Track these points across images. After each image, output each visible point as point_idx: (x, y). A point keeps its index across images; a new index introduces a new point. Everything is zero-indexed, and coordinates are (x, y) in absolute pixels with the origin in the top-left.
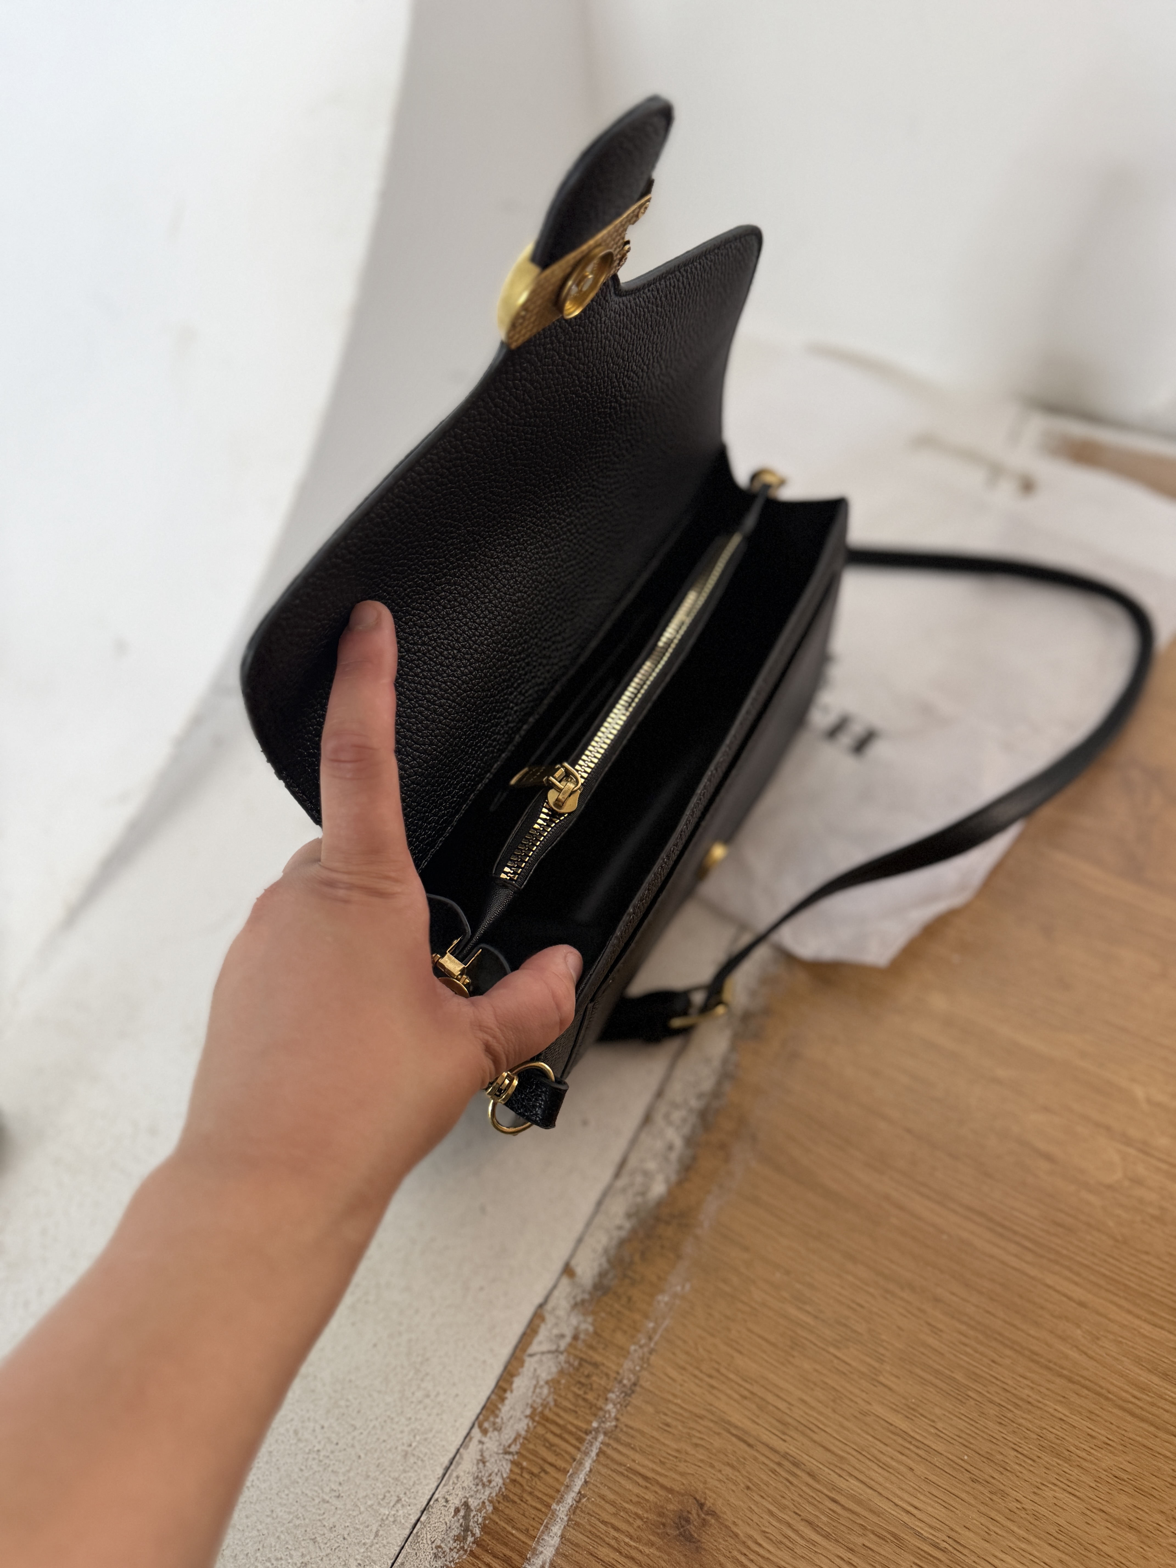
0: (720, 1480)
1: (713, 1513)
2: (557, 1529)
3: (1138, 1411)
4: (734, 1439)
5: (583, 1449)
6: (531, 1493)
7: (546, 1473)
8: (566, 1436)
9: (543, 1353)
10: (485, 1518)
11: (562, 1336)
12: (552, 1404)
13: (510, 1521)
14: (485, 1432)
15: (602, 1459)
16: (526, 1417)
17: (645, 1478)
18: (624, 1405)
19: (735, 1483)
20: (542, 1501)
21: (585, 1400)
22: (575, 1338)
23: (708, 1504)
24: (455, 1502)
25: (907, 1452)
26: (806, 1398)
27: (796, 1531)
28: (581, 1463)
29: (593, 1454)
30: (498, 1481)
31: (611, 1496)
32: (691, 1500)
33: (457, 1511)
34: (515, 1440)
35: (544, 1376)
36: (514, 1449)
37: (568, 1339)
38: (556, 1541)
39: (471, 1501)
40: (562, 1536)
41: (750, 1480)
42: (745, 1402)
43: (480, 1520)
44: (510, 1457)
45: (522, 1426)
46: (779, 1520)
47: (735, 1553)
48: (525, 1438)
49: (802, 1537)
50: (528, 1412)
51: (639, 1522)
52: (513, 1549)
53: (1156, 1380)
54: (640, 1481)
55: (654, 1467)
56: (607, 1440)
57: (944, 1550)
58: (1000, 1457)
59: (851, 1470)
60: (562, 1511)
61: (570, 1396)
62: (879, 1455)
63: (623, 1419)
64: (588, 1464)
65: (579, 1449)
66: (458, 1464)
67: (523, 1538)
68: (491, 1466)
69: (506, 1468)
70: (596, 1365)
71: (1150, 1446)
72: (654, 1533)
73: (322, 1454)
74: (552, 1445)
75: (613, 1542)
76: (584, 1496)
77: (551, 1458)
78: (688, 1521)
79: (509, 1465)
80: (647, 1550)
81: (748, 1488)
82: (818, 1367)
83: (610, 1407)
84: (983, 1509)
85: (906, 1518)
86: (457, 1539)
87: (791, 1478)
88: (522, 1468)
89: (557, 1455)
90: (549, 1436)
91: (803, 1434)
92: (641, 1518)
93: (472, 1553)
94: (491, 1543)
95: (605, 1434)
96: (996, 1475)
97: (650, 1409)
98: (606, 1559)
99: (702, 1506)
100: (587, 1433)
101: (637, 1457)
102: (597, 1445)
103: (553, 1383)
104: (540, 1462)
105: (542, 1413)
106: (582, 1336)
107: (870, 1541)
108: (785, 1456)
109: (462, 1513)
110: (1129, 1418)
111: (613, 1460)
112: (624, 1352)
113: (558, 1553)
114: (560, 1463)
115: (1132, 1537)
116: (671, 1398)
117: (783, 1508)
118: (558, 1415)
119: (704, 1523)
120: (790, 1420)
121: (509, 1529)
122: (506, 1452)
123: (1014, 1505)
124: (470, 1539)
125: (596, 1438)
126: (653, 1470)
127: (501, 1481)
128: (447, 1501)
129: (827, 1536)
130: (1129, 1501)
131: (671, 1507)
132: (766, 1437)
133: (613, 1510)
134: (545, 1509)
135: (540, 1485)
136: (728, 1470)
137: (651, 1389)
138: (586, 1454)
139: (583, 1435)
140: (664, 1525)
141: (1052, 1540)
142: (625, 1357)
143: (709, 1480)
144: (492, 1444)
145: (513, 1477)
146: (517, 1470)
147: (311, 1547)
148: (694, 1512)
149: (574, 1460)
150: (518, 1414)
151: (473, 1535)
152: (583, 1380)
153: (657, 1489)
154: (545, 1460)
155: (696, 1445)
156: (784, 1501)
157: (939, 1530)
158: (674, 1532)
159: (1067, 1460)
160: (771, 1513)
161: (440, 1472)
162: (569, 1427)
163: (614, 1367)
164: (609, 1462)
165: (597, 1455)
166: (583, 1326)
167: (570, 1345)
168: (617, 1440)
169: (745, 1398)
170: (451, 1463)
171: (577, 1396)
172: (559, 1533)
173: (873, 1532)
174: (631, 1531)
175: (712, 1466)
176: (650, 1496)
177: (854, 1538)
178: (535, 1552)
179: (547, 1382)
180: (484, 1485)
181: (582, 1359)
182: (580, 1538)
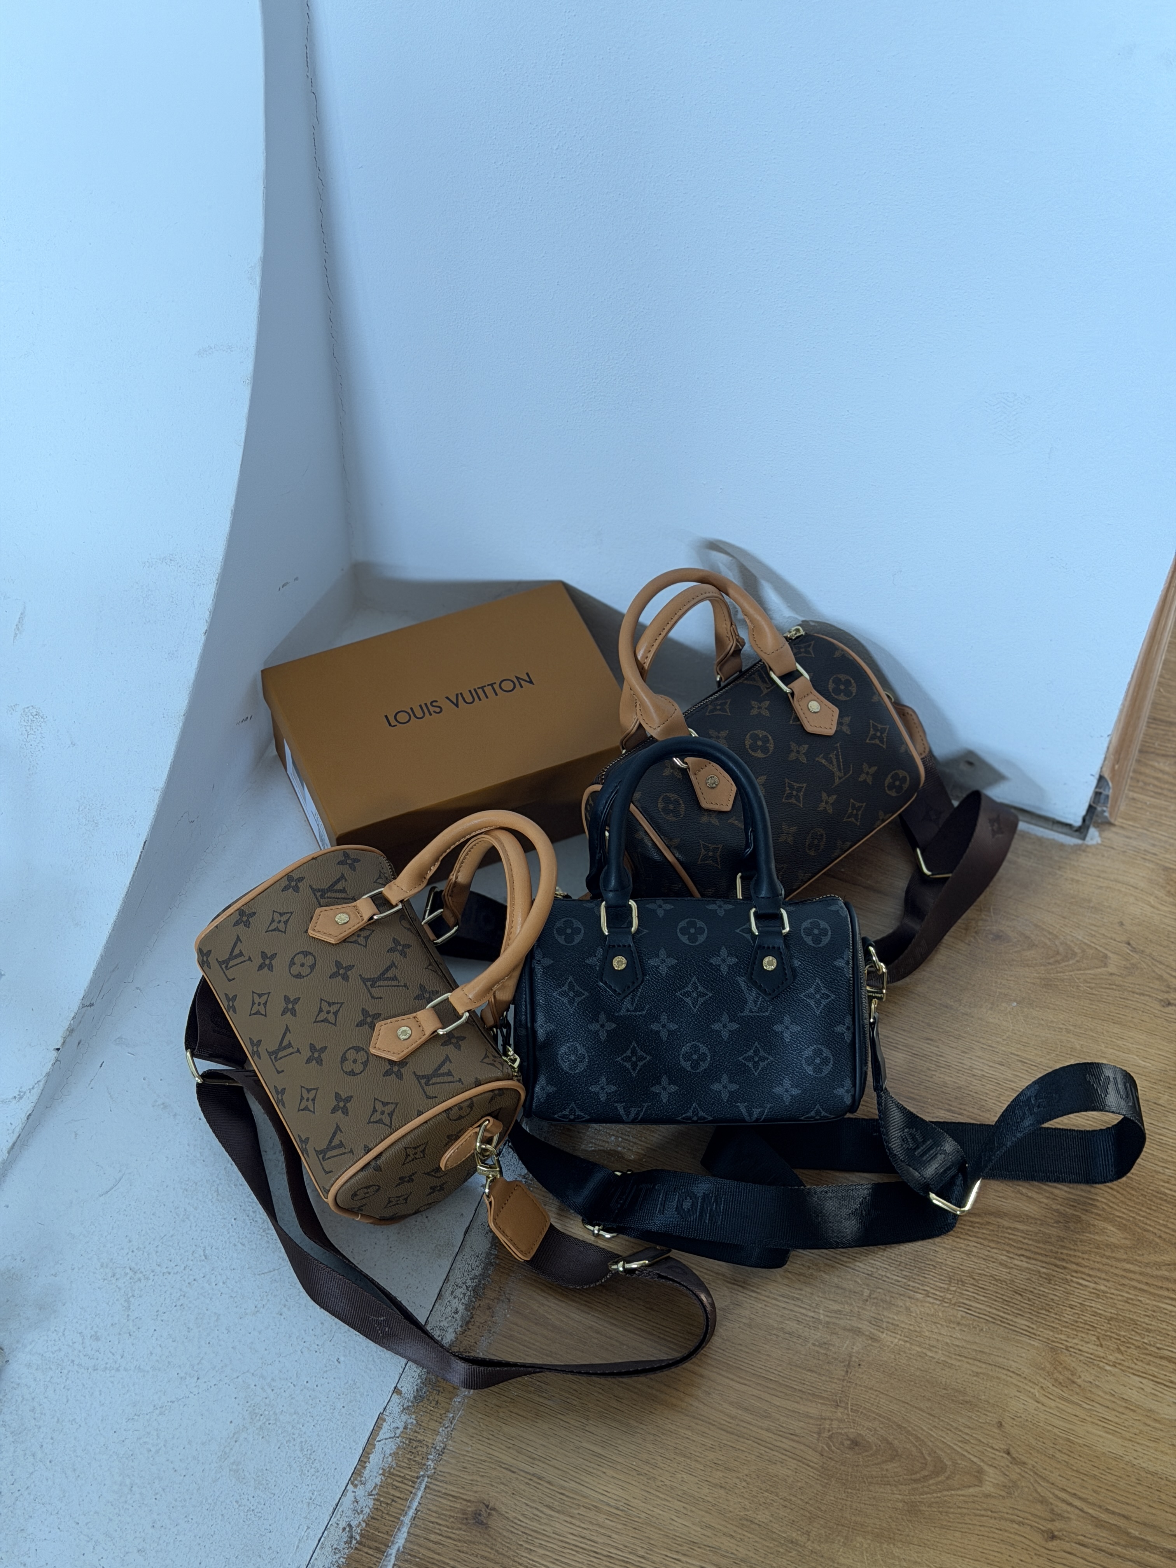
0: (497, 1492)
1: (494, 1509)
2: (405, 1529)
3: (729, 1429)
4: (504, 1471)
5: (416, 1487)
6: (387, 1514)
7: (396, 1502)
8: (406, 1482)
9: (386, 1439)
10: (361, 1530)
11: (398, 1428)
12: (395, 1466)
13: (377, 1529)
14: (356, 1486)
15: (428, 1490)
16: (380, 1475)
17: (453, 1496)
18: (438, 1461)
19: (506, 1492)
20: (395, 1517)
21: (414, 1461)
22: (405, 1428)
23: (491, 1505)
24: (343, 1524)
25: (602, 1464)
26: (544, 1443)
27: (542, 1512)
28: (415, 1494)
29: (422, 1489)
30: (367, 1510)
31: (434, 1509)
32: (481, 1505)
33: (344, 1529)
34: (375, 1488)
35: (388, 1452)
36: (374, 1492)
37: (401, 1429)
38: (405, 1535)
39: (352, 1523)
40: (408, 1533)
41: (514, 1490)
42: (510, 1450)
43: (359, 1531)
44: (373, 1497)
45: (378, 1480)
46: (532, 1507)
47: (508, 1527)
48: (380, 1486)
49: (545, 1514)
50: (381, 1472)
51: (452, 1519)
52: (381, 1543)
53: (740, 1412)
54: (451, 1498)
55: (459, 1490)
56: (429, 1480)
57: (622, 1510)
58: (653, 1461)
59: (571, 1477)
60: (407, 1520)
61: (406, 1460)
62: (587, 1468)
63: (438, 1469)
64: (420, 1494)
65: (414, 1487)
66: (342, 1505)
67: (385, 1536)
68: (362, 1503)
69: (371, 1503)
70: (419, 1441)
71: (734, 1446)
72: (461, 1523)
73: (256, 1511)
74: (397, 1487)
75: (438, 1531)
76: (419, 1511)
77: (398, 1495)
78: (480, 1515)
79: (373, 1502)
80: (457, 1532)
81: (513, 1494)
82: (552, 1427)
83: (430, 1463)
84: (643, 1487)
85: (602, 1497)
86: (346, 1543)
87: (538, 1486)
88: (381, 1502)
89: (401, 1492)
90: (395, 1483)
91: (544, 1462)
92: (453, 1517)
93: (356, 1548)
94: (368, 1542)
95: (428, 1477)
96: (651, 1470)
97: (453, 1461)
98: (435, 1540)
99: (487, 1506)
100: (418, 1478)
101: (449, 1487)
102: (424, 1483)
103: (394, 1455)
104: (391, 1497)
105: (389, 1471)
106: (409, 1427)
107: (582, 1511)
108: (533, 1475)
109: (348, 1529)
110: (723, 1432)
111: (434, 1490)
112: (436, 1432)
113: (407, 1540)
114: (402, 1496)
115: (722, 1492)
116: (465, 1453)
117: (534, 1501)
118: (399, 1471)
119: (489, 1514)
120: (536, 1456)
121: (377, 1533)
122: (370, 1495)
123: (660, 1483)
124: (354, 1542)
125: (423, 1480)
126: (458, 1492)
127: (368, 1511)
128: (338, 1524)
129: (558, 1512)
130: (721, 1474)
131: (469, 1509)
132: (522, 1466)
133: (437, 1515)
134: (397, 1522)
135: (392, 1509)
136: (502, 1487)
137: (454, 1450)
138: (419, 1489)
139: (416, 1480)
140: (466, 1519)
141: (679, 1498)
142: (437, 1435)
143: (491, 1493)
144: (361, 1491)
145: (376, 1507)
146: (378, 1503)
147: (259, 1560)
148: (483, 1510)
149: (411, 1493)
150: (375, 1474)
151: (356, 1539)
152: (413, 1451)
153: (461, 1501)
154: (393, 1496)
155: (482, 1476)
156: (534, 1498)
157: (620, 1501)
158: (472, 1521)
159: (689, 1458)
160: (527, 1505)
161: (331, 1510)
162: (407, 1476)
163: (430, 1441)
164: (431, 1491)
165: (425, 1489)
166: (410, 1421)
167: (402, 1432)
168: (436, 1480)
169: (509, 1448)
170: (337, 1506)
171: (409, 1459)
172: (406, 1531)
173: (583, 1506)
174: (448, 1524)
175: (492, 1485)
176: (458, 1506)
177: (573, 1510)
178: (393, 1542)
179: (390, 1455)
180: (359, 1514)
181: (410, 1439)
182: (418, 1532)
